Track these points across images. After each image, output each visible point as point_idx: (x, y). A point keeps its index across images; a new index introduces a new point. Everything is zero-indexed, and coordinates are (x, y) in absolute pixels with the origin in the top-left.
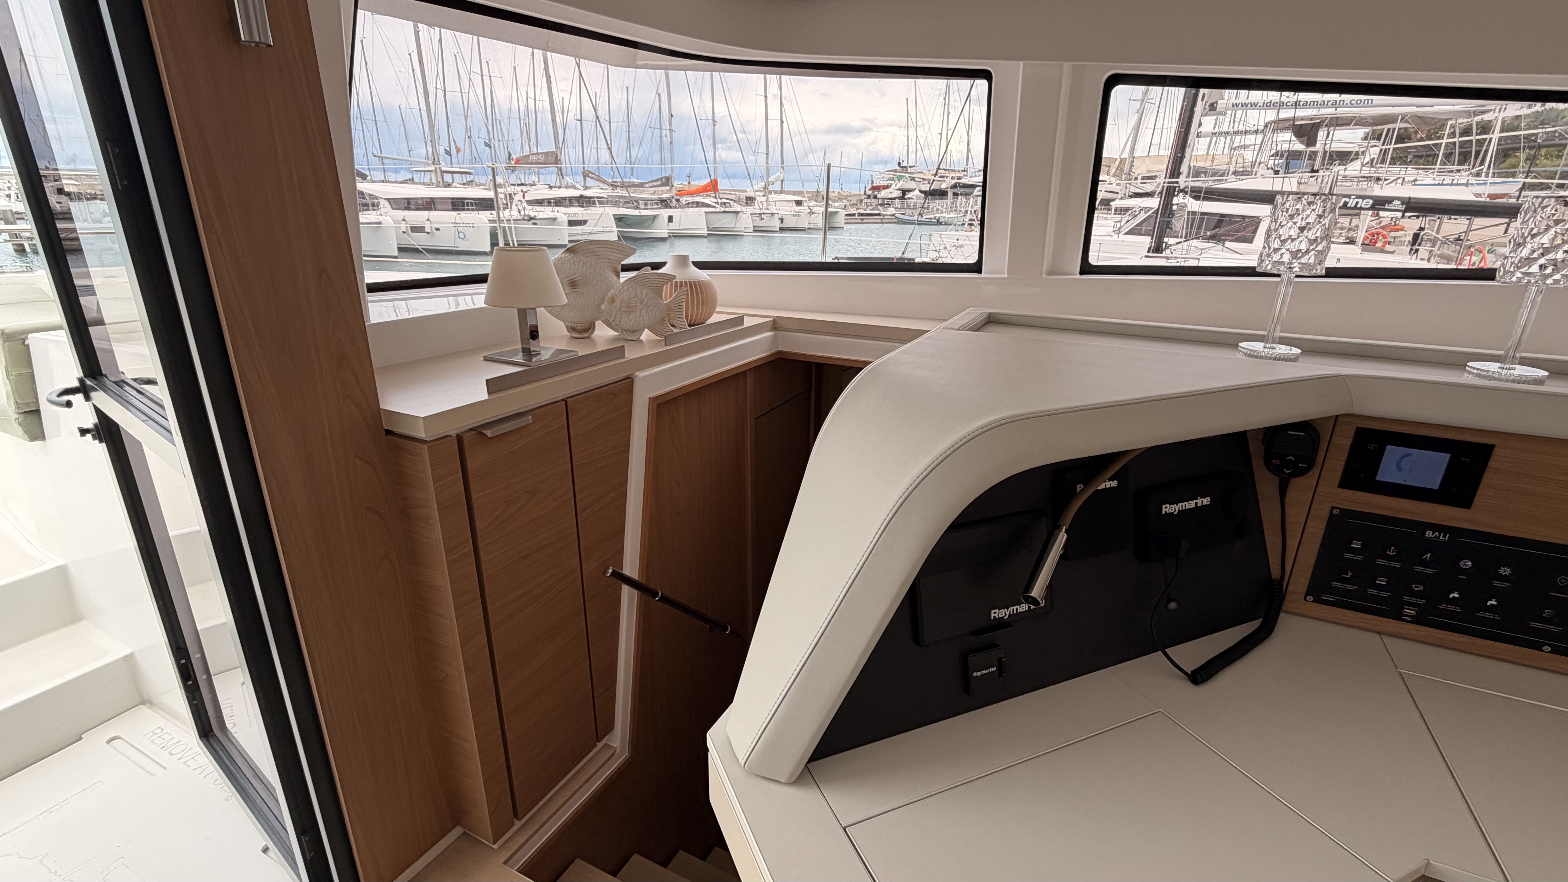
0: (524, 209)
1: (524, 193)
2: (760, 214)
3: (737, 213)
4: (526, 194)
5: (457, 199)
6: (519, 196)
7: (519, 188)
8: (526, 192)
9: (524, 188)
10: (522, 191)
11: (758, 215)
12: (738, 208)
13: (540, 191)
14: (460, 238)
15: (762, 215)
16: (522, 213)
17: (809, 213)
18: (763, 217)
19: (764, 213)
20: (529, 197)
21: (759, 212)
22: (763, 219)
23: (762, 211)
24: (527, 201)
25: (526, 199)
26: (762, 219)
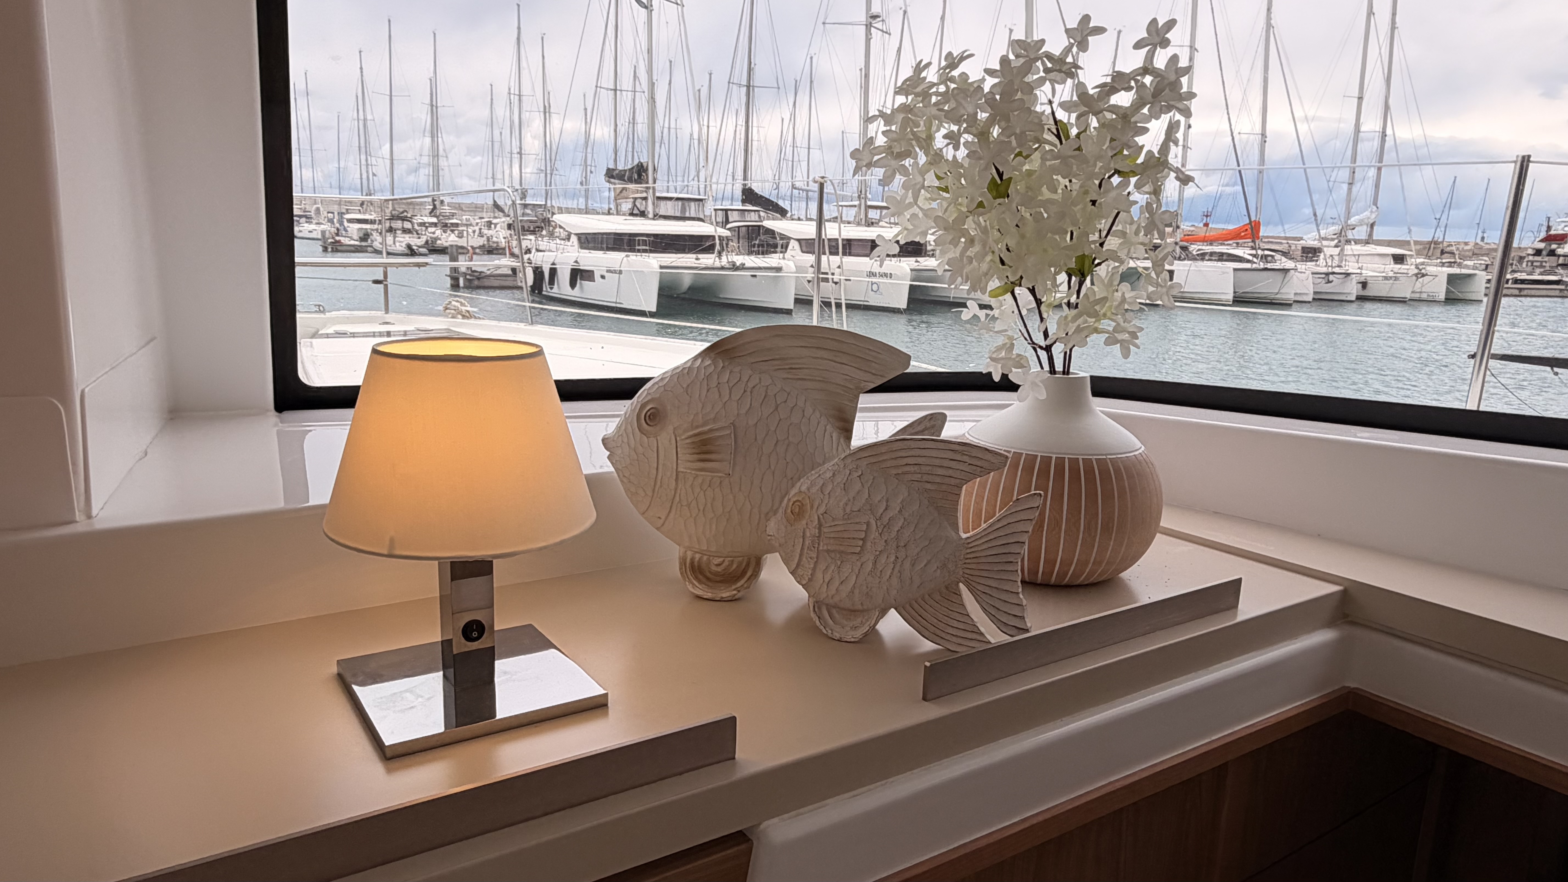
2: (1327, 274)
3: (1286, 271)
11: (1323, 276)
12: (1289, 264)
14: (872, 290)
15: (1331, 276)
17: (1418, 275)
18: (1331, 279)
19: (1333, 273)
21: (1325, 270)
22: (1332, 282)
23: (1330, 270)
26: (1329, 282)
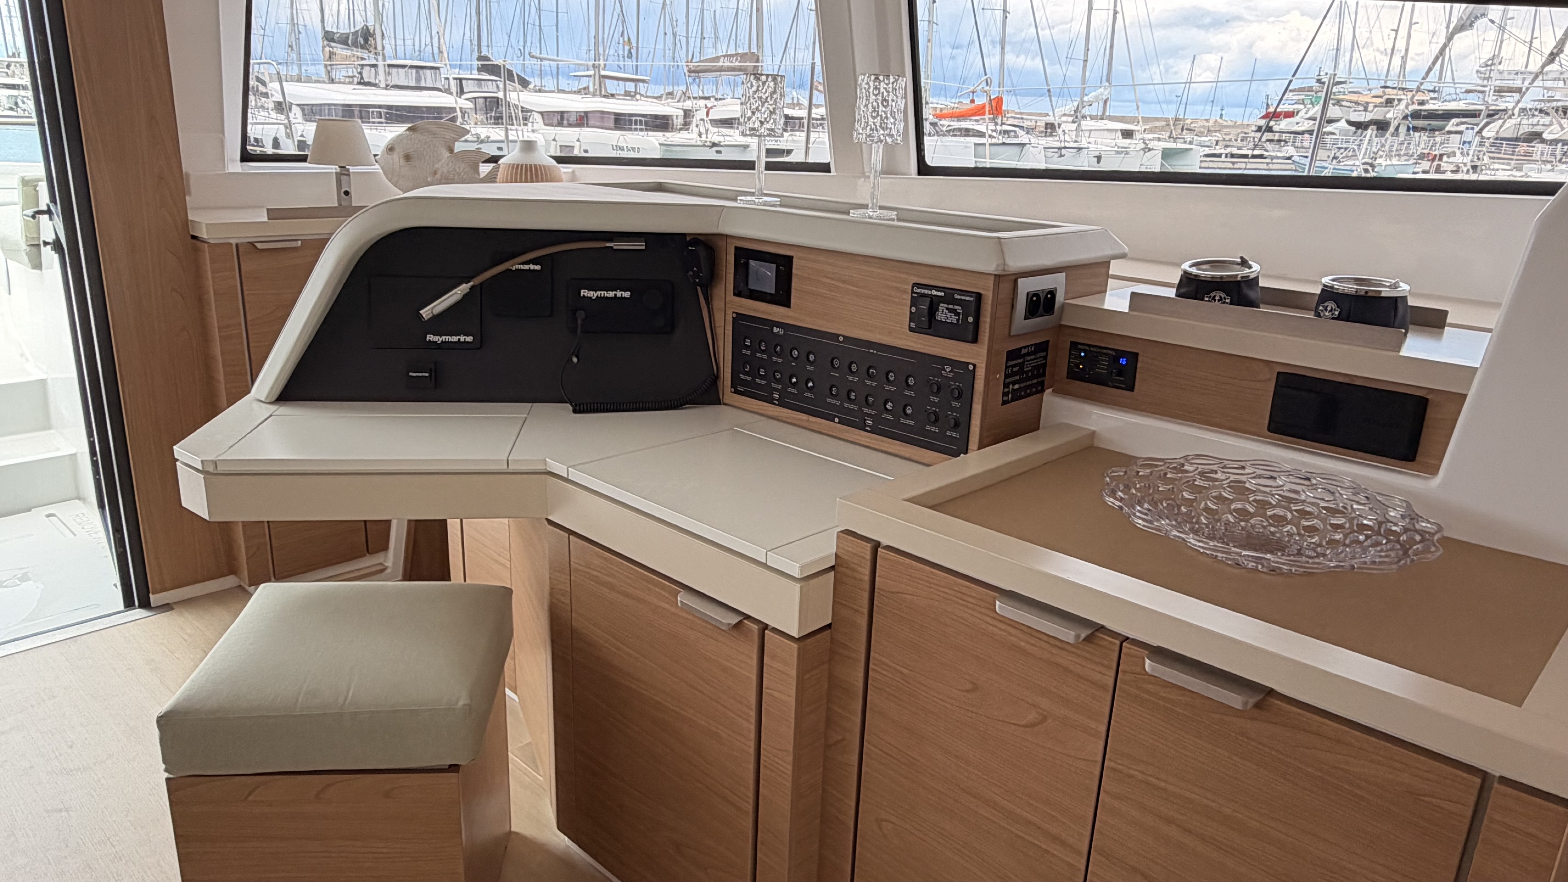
0: (707, 131)
1: (708, 110)
2: (1060, 149)
4: (711, 111)
5: (624, 115)
6: (702, 114)
7: (702, 103)
8: (711, 108)
9: (710, 104)
10: (706, 107)
12: (1024, 138)
13: (729, 108)
15: (1063, 150)
16: (704, 136)
17: (1143, 149)
18: (1063, 154)
19: (1065, 148)
20: (715, 115)
21: (1057, 144)
22: (1064, 156)
23: (1063, 145)
24: (711, 120)
25: (710, 117)
26: (1061, 156)
